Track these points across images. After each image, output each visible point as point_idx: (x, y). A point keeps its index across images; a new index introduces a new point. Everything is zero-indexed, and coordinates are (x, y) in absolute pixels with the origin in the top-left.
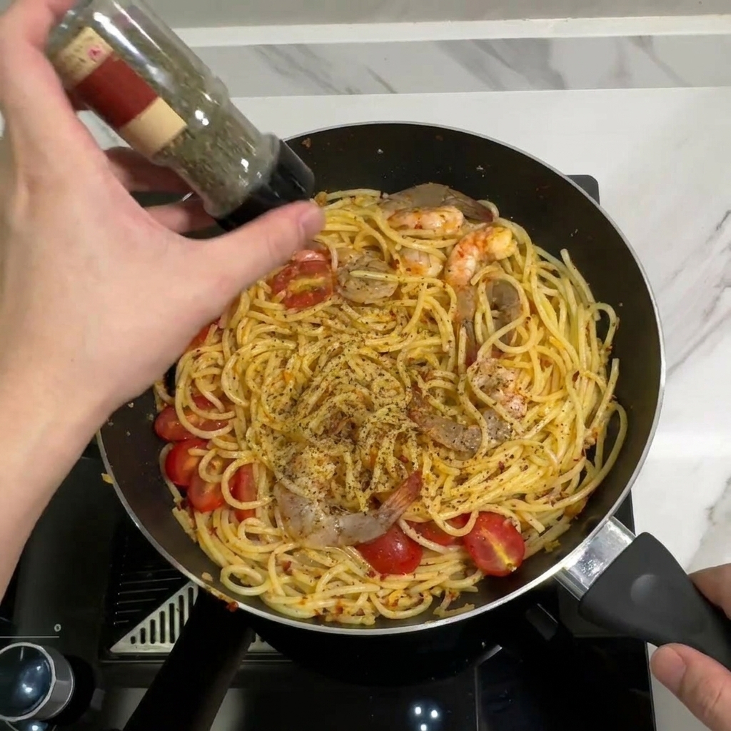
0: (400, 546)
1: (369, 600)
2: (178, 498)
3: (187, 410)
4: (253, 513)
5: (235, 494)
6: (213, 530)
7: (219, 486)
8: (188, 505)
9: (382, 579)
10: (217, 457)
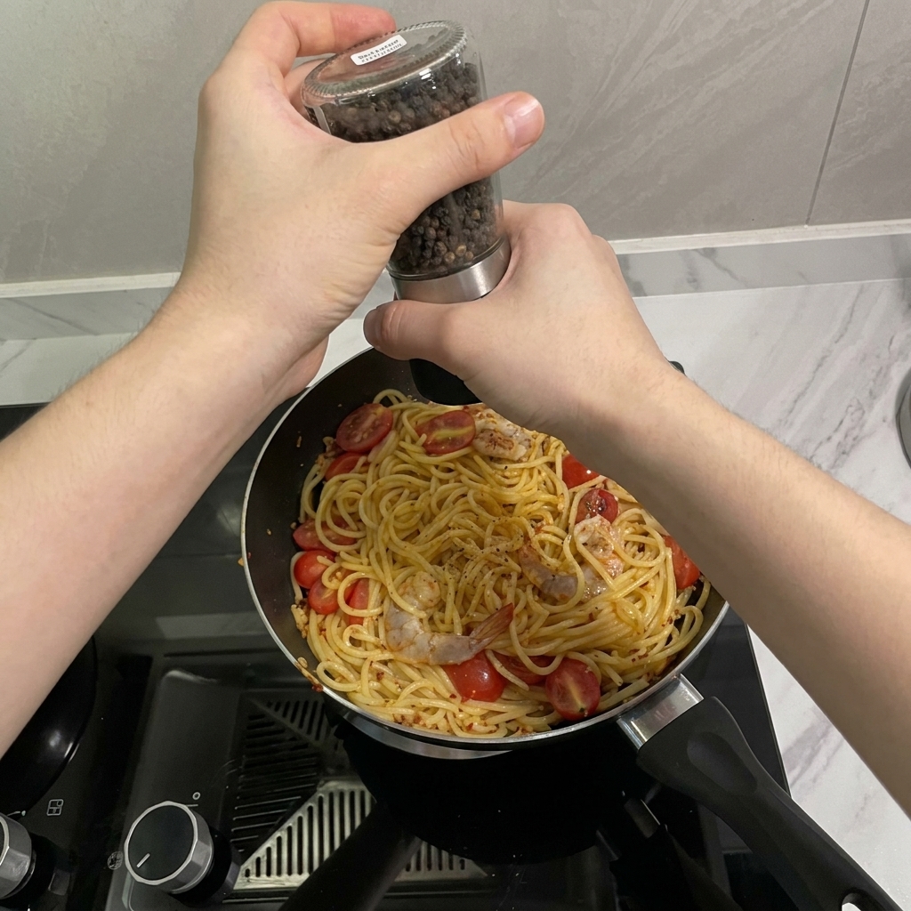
0: (486, 676)
1: (446, 717)
2: (299, 595)
3: (324, 525)
4: (360, 620)
5: (348, 601)
6: (322, 630)
7: (336, 592)
8: (306, 605)
9: (463, 701)
10: (340, 569)
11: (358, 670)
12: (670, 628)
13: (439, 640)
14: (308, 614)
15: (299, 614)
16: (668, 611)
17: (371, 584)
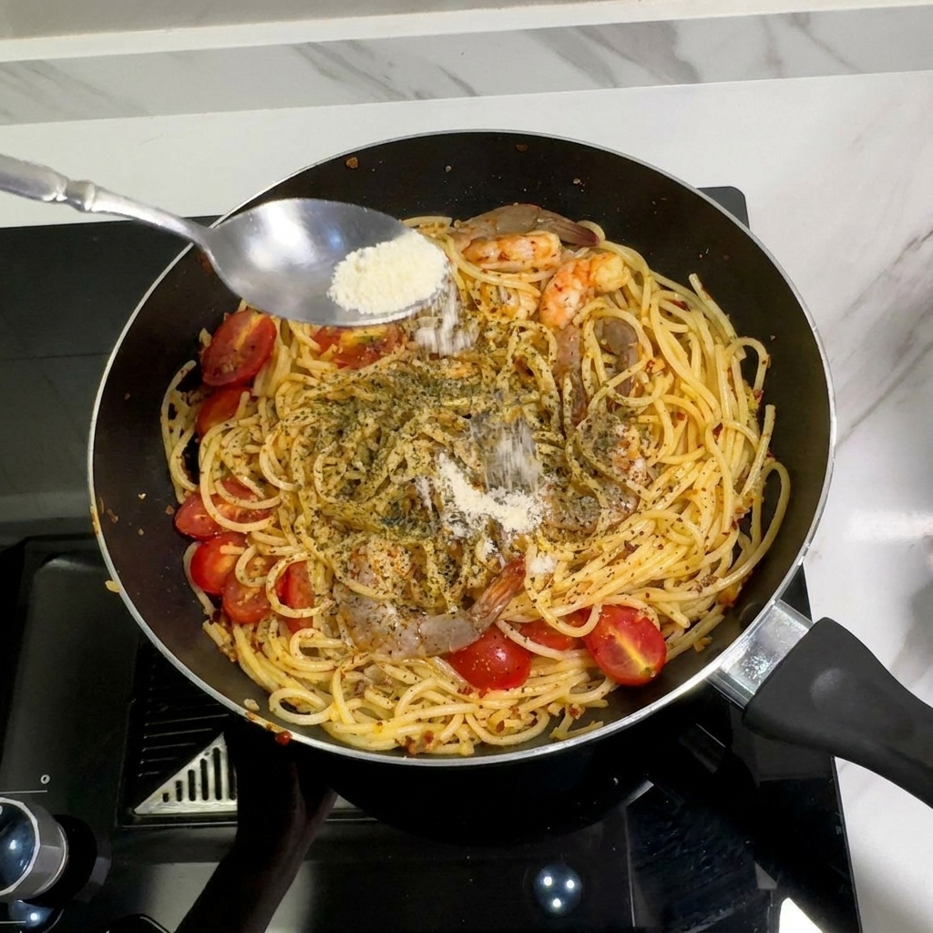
0: (501, 655)
1: (465, 722)
2: (209, 608)
4: (309, 622)
5: (284, 600)
6: (258, 647)
7: (263, 588)
8: (221, 615)
9: (481, 696)
10: (259, 554)
11: (323, 688)
12: (735, 536)
13: (428, 625)
14: (229, 629)
15: (216, 632)
16: (729, 514)
17: (310, 566)
